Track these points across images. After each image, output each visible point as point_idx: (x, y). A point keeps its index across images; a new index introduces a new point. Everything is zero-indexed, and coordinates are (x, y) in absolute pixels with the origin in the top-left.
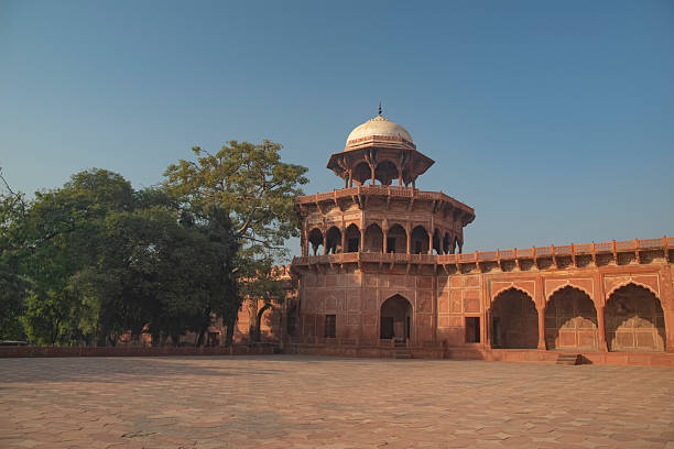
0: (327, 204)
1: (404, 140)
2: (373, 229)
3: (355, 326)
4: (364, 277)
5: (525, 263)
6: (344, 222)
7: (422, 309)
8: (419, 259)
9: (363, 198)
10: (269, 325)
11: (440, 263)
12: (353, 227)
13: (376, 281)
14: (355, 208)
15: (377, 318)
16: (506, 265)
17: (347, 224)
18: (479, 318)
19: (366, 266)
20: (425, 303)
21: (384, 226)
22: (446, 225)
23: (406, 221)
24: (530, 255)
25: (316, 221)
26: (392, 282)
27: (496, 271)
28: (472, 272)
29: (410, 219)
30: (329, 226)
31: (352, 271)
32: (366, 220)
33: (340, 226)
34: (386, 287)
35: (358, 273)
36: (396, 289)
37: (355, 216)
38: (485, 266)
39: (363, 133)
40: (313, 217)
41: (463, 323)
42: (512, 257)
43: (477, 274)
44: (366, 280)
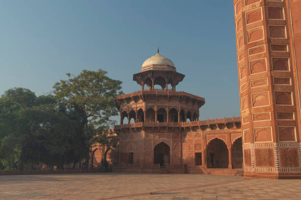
0: (128, 99)
1: (168, 66)
2: (150, 111)
3: (142, 158)
4: (146, 134)
5: (221, 126)
6: (137, 108)
7: (174, 149)
8: (172, 124)
9: (144, 96)
10: (110, 158)
11: (182, 126)
12: (141, 110)
13: (151, 136)
14: (141, 101)
15: (152, 154)
16: (213, 127)
17: (138, 109)
18: (201, 153)
19: (146, 129)
20: (176, 146)
21: (155, 109)
22: (188, 107)
23: (166, 106)
24: (223, 122)
25: (125, 107)
26: (160, 136)
27: (208, 130)
28: (198, 130)
29: (168, 105)
30: (130, 110)
31: (140, 132)
32: (146, 107)
33: (135, 110)
34: (157, 139)
35: (143, 133)
36: (161, 140)
37: (141, 105)
38: (204, 127)
39: (149, 63)
40: (123, 106)
41: (194, 156)
42: (215, 123)
43: (200, 131)
44: (147, 136)
